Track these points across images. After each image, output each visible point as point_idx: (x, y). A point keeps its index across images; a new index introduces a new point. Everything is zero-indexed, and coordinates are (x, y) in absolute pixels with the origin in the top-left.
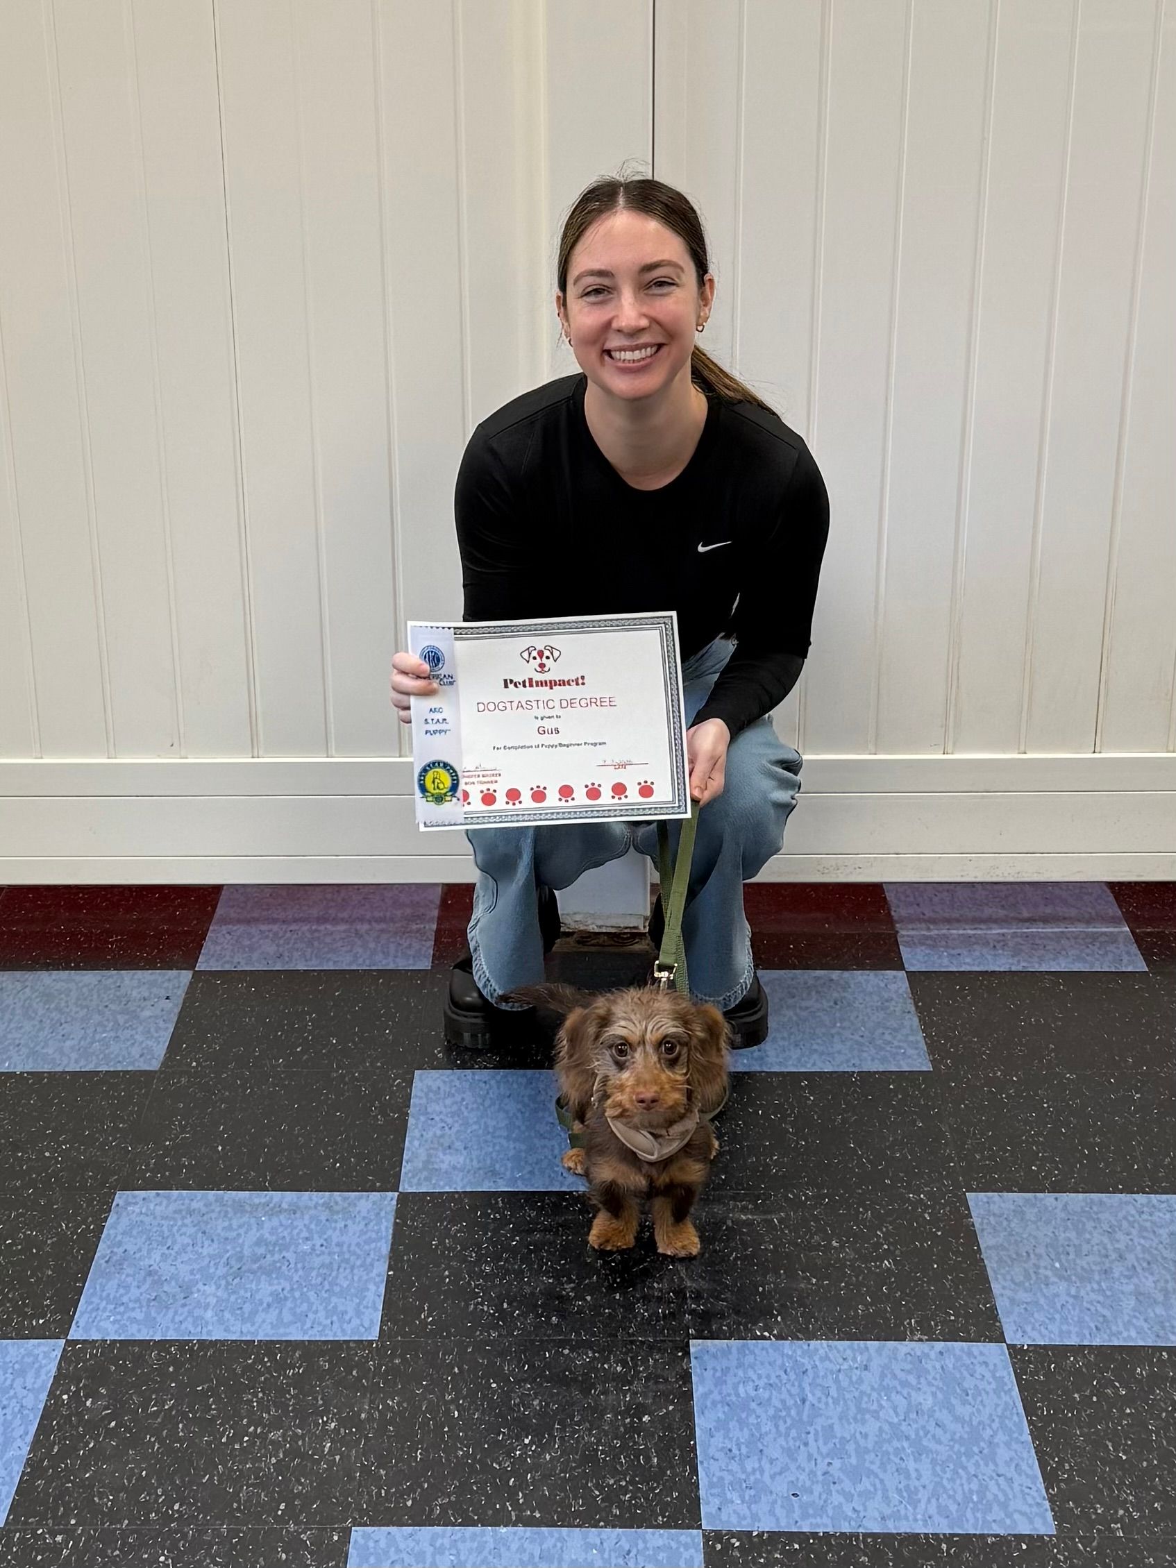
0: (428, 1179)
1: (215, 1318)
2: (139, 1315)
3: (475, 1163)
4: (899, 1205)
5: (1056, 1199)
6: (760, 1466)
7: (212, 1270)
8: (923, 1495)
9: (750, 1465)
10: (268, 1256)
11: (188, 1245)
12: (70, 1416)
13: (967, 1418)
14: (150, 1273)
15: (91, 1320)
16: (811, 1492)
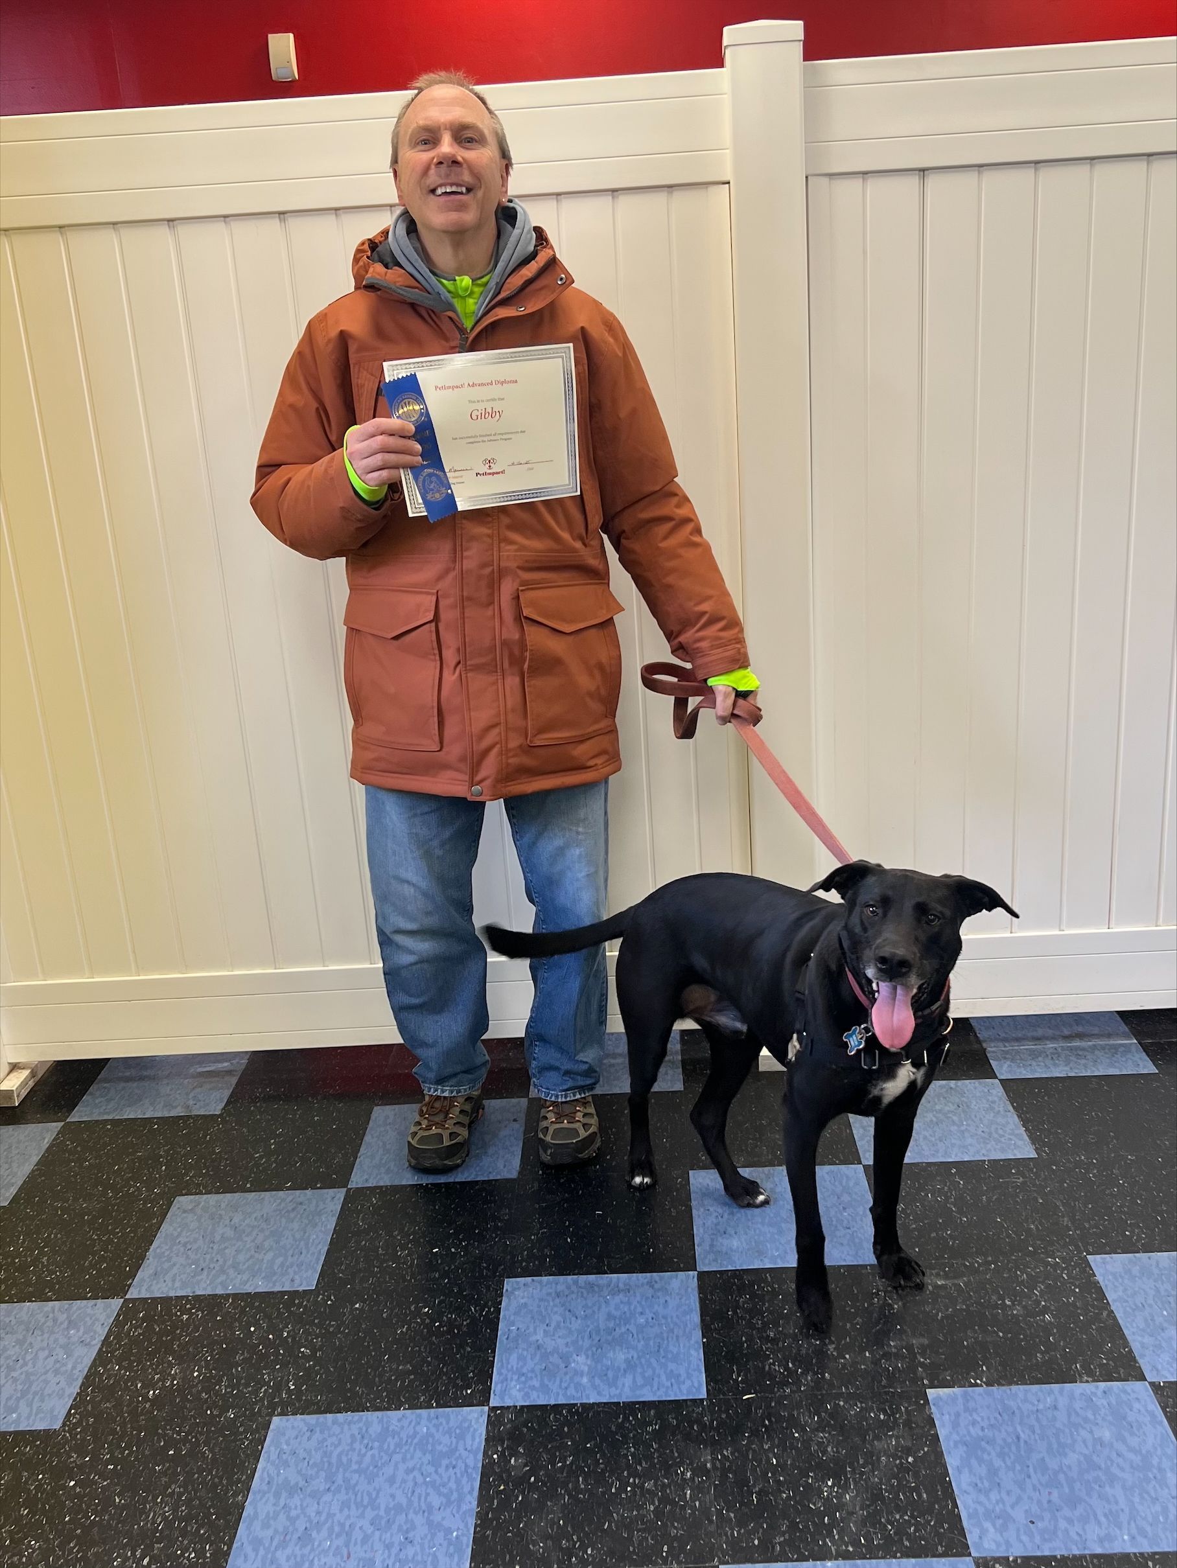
0: (715, 1260)
1: (589, 1383)
2: (536, 1383)
3: (744, 1244)
4: (1043, 1268)
5: (1149, 1258)
6: (1001, 1498)
7: (580, 1343)
8: (1124, 1518)
9: (994, 1496)
10: (617, 1329)
12: (502, 1472)
13: (1138, 1448)
14: (538, 1347)
15: (503, 1389)
16: (1042, 1519)
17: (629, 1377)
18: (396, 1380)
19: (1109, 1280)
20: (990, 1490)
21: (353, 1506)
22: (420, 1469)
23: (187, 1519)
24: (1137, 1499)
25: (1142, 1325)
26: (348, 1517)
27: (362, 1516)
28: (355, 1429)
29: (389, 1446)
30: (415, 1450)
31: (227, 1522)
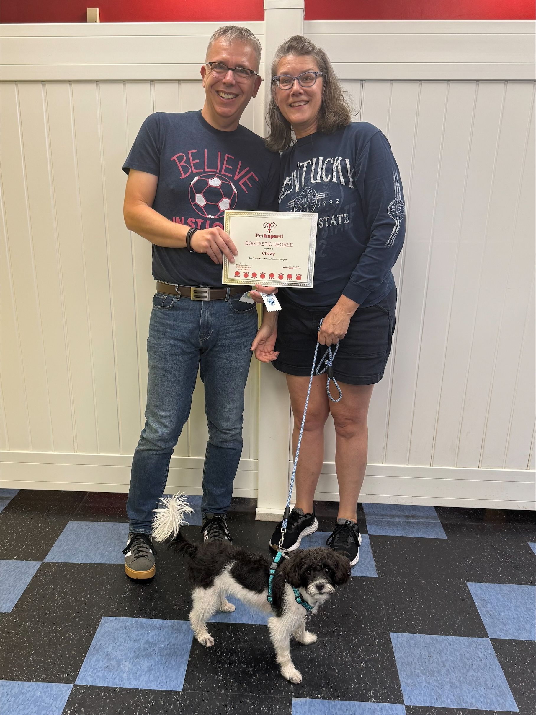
1: (127, 677)
2: (100, 674)
4: (367, 637)
5: (420, 637)
7: (129, 655)
10: (149, 649)
11: (122, 642)
14: (107, 655)
15: (84, 676)
17: (147, 675)
18: (33, 665)
19: (398, 647)
25: (409, 674)
28: (5, 690)
29: (19, 701)
30: (30, 705)
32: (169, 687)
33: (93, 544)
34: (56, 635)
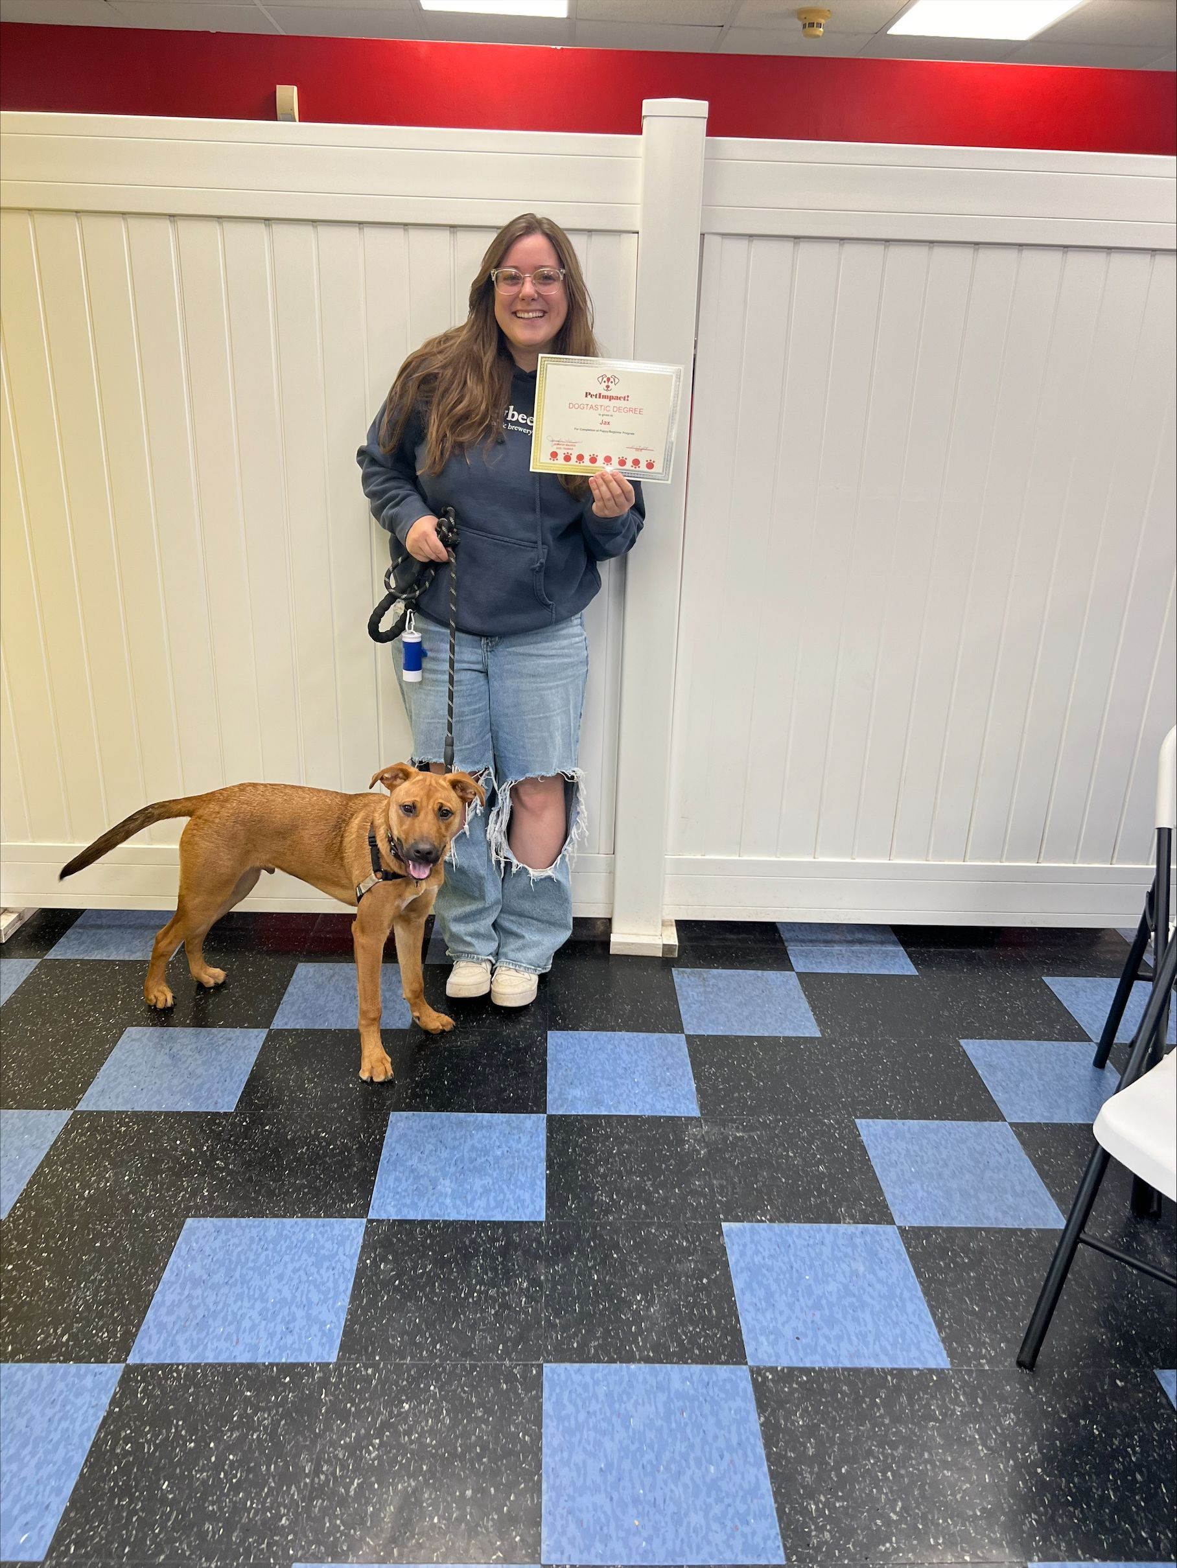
0: (562, 1106)
1: (451, 1204)
2: (408, 1201)
3: (586, 1094)
4: (820, 1127)
5: (903, 1124)
6: (775, 1317)
7: (447, 1169)
8: (870, 1338)
9: (769, 1315)
10: (478, 1159)
11: (432, 1150)
12: (372, 1276)
13: (885, 1280)
14: (413, 1171)
15: (380, 1205)
16: (806, 1336)
17: (484, 1200)
18: (293, 1192)
19: (871, 1141)
20: (767, 1309)
21: (246, 1299)
22: (305, 1269)
23: (105, 1303)
24: (882, 1323)
25: (895, 1179)
26: (241, 1308)
27: (253, 1307)
28: (254, 1232)
29: (281, 1250)
30: (302, 1253)
31: (138, 1307)
32: (523, 1216)
33: (348, 998)
34: (320, 1143)
